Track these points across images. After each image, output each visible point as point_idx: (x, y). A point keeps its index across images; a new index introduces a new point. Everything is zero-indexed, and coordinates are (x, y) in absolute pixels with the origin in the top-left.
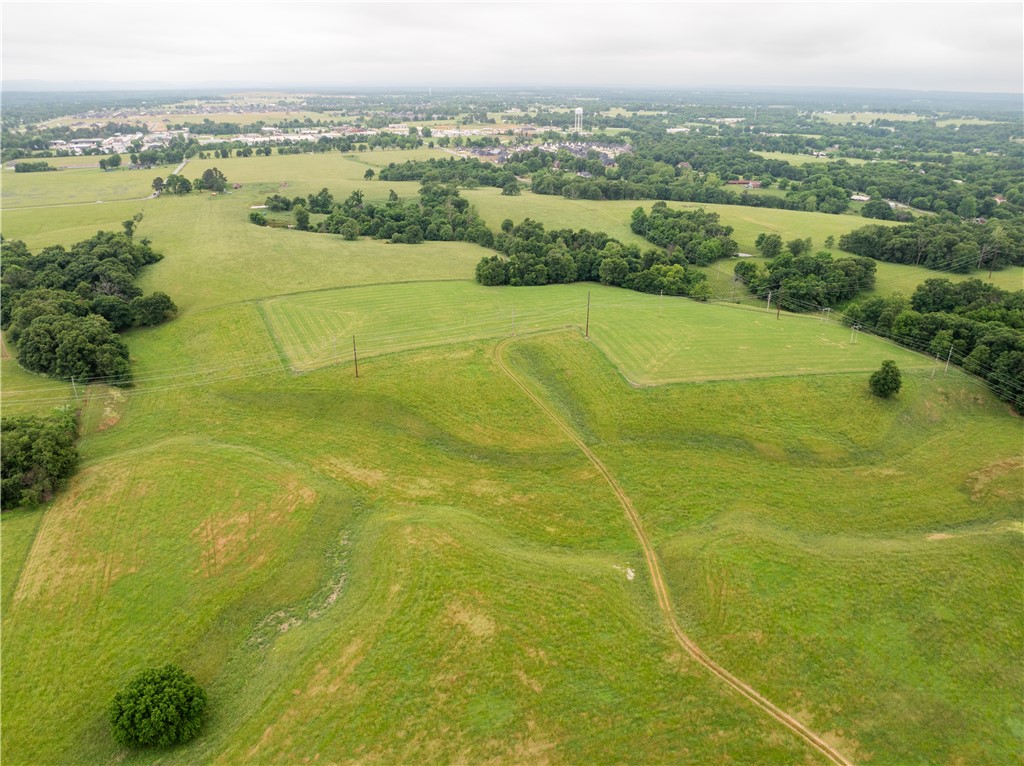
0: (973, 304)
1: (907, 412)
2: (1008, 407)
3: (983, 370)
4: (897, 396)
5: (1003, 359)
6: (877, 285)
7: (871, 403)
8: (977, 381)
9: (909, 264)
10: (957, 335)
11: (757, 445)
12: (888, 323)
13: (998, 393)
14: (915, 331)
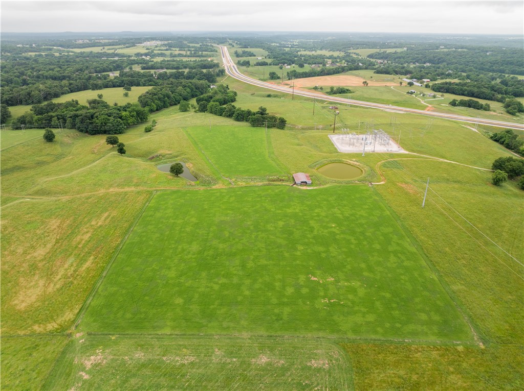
0: (54, 110)
1: (61, 143)
2: (87, 134)
3: (73, 126)
4: (55, 139)
5: (77, 120)
6: (12, 114)
7: (49, 144)
8: (73, 130)
9: (16, 105)
10: (59, 119)
11: (24, 166)
12: (30, 123)
13: (82, 131)
14: (44, 122)
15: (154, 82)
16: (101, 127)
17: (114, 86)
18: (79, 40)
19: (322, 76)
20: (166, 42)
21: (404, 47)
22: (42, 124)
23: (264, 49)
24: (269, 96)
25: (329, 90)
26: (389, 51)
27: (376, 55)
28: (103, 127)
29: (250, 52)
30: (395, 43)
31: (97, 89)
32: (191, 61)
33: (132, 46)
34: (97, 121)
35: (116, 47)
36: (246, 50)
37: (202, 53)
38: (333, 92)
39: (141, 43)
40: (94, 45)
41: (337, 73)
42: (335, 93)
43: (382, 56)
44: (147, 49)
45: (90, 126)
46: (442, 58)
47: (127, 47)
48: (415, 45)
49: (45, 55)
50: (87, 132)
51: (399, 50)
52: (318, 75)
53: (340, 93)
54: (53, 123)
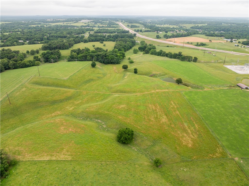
1: (98, 68)
3: (97, 60)
7: (94, 68)
15: (110, 39)
16: (111, 61)
17: (92, 41)
18: (48, 19)
19: (182, 37)
20: (92, 20)
21: (206, 23)
22: (82, 59)
23: (140, 24)
24: (168, 46)
25: (196, 44)
26: (200, 25)
27: (195, 27)
28: (112, 61)
29: (135, 25)
30: (199, 22)
31: (86, 43)
32: (112, 29)
33: (77, 22)
34: (109, 58)
35: (71, 22)
36: (133, 24)
37: (113, 26)
38: (197, 45)
39: (80, 21)
40: (58, 22)
41: (188, 36)
42: (200, 45)
43: (198, 28)
44: (85, 24)
45: (106, 60)
46: (229, 29)
47: (75, 23)
48: (209, 22)
49: (40, 26)
50: (104, 63)
51: (204, 25)
52: (180, 37)
53: (202, 45)
54: (88, 59)
